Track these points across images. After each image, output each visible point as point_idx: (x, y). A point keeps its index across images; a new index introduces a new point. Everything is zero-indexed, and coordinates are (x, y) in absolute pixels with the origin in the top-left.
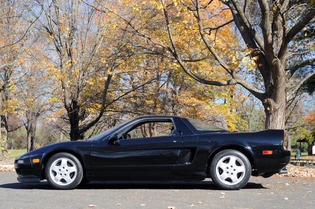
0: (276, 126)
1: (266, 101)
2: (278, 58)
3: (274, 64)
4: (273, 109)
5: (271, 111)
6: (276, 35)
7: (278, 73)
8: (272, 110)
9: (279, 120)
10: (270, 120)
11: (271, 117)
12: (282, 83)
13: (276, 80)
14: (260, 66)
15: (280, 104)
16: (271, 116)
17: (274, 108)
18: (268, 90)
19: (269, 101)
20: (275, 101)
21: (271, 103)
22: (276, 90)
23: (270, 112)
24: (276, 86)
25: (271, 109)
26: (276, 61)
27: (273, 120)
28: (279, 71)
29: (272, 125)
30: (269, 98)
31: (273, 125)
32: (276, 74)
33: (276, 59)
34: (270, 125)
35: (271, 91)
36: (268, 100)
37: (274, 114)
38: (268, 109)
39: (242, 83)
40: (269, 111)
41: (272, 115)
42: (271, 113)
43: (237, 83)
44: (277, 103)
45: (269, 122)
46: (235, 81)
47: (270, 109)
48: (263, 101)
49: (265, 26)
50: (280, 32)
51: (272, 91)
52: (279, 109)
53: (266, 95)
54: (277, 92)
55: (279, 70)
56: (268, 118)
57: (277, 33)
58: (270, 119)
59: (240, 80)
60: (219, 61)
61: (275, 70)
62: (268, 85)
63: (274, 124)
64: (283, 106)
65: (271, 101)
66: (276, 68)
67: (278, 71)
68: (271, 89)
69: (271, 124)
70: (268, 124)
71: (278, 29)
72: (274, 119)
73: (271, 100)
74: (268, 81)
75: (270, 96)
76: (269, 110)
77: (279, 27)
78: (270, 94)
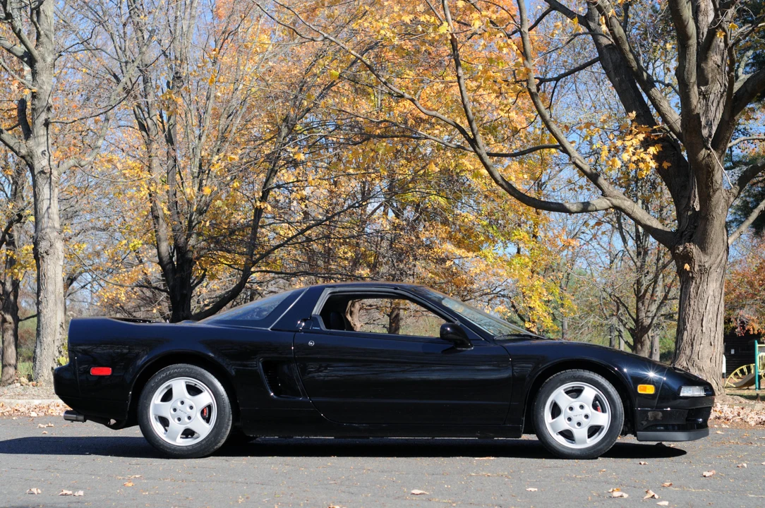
0: (704, 307)
1: (681, 249)
2: (712, 150)
3: (704, 162)
4: (697, 268)
5: (692, 272)
6: (704, 95)
7: (712, 183)
8: (696, 270)
9: (711, 293)
10: (692, 293)
11: (693, 286)
12: (721, 207)
13: (706, 199)
14: (666, 167)
15: (713, 257)
16: (693, 284)
17: (699, 266)
18: (685, 222)
19: (689, 249)
20: (703, 249)
21: (694, 254)
22: (706, 225)
23: (691, 275)
24: (706, 215)
25: (692, 268)
26: (709, 155)
27: (697, 293)
28: (714, 179)
29: (696, 304)
30: (689, 242)
31: (698, 304)
32: (708, 187)
33: (709, 152)
34: (690, 305)
35: (692, 226)
36: (685, 248)
37: (701, 278)
38: (687, 267)
39: (623, 207)
40: (688, 272)
41: (694, 281)
42: (693, 278)
43: (611, 205)
44: (707, 254)
45: (689, 297)
46: (608, 202)
47: (690, 268)
48: (672, 249)
49: (685, 73)
50: (714, 88)
51: (696, 227)
52: (713, 268)
53: (681, 236)
54: (709, 228)
55: (713, 175)
56: (686, 288)
57: (706, 91)
58: (692, 290)
59: (620, 201)
60: (572, 154)
61: (705, 176)
62: (684, 212)
63: (700, 304)
64: (721, 260)
65: (694, 249)
66: (706, 173)
67: (712, 179)
68: (693, 221)
69: (692, 303)
70: (687, 302)
71: (708, 81)
72: (701, 292)
73: (692, 247)
74: (684, 202)
75: (691, 236)
76: (688, 269)
77: (710, 76)
78: (690, 234)
